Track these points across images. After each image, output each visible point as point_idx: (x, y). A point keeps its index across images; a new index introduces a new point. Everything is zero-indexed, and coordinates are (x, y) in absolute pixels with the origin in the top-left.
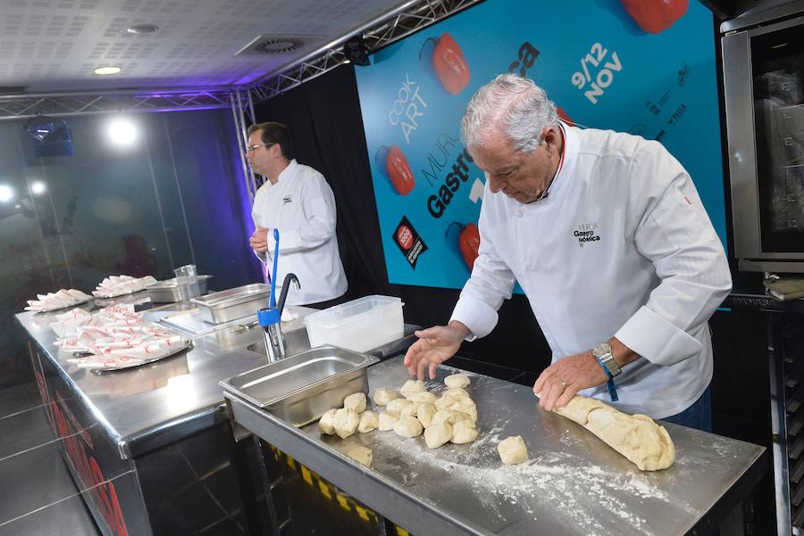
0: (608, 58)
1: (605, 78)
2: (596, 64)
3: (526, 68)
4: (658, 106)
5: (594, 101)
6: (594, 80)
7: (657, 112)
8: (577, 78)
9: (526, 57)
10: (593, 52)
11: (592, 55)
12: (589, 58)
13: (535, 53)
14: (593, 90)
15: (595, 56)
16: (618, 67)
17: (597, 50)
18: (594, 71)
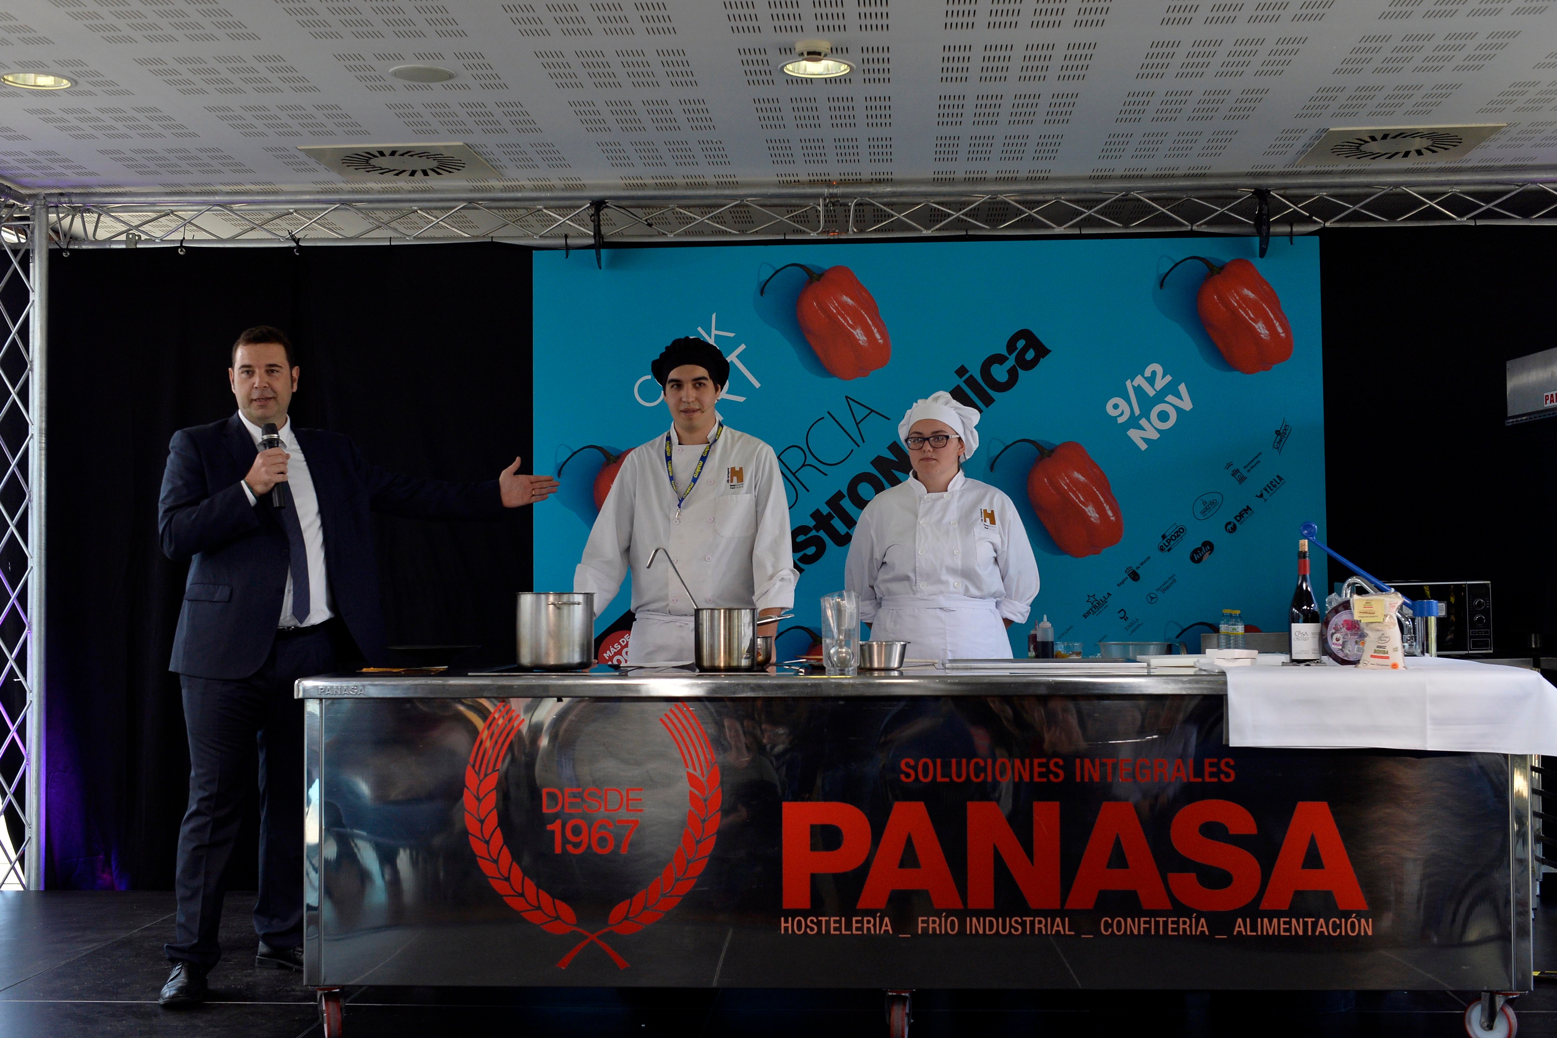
0: (1171, 389)
1: (1163, 416)
2: (1151, 393)
3: (1020, 371)
4: (1244, 472)
5: (1143, 446)
6: (1146, 414)
7: (1242, 479)
8: (1116, 406)
9: (1025, 350)
10: (1148, 373)
11: (1147, 379)
12: (1139, 380)
13: (1042, 352)
14: (1143, 429)
15: (1151, 380)
16: (1187, 405)
17: (1154, 373)
18: (1147, 403)
